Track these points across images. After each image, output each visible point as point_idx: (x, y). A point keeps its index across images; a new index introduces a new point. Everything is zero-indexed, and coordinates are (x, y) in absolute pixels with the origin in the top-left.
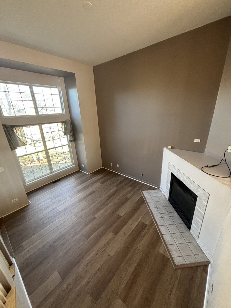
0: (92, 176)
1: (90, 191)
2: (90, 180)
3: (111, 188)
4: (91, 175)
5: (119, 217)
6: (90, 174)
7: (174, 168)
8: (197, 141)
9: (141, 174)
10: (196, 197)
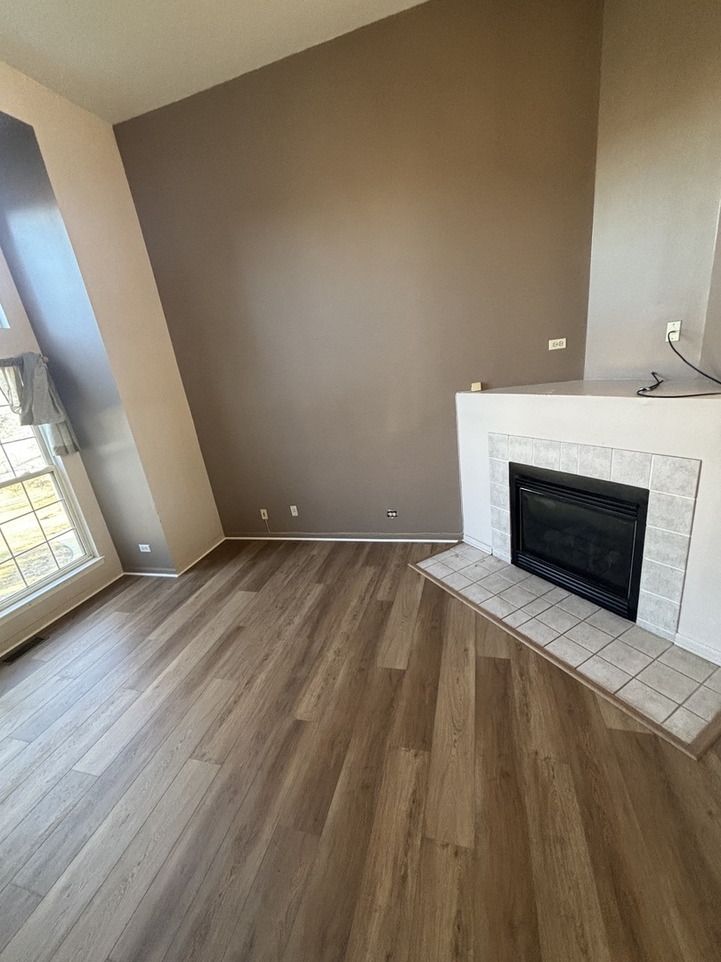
0: (196, 579)
1: (220, 632)
2: (195, 595)
3: (300, 591)
4: (190, 575)
5: (395, 678)
6: (186, 573)
7: (520, 444)
8: (558, 344)
9: (390, 514)
10: (646, 492)
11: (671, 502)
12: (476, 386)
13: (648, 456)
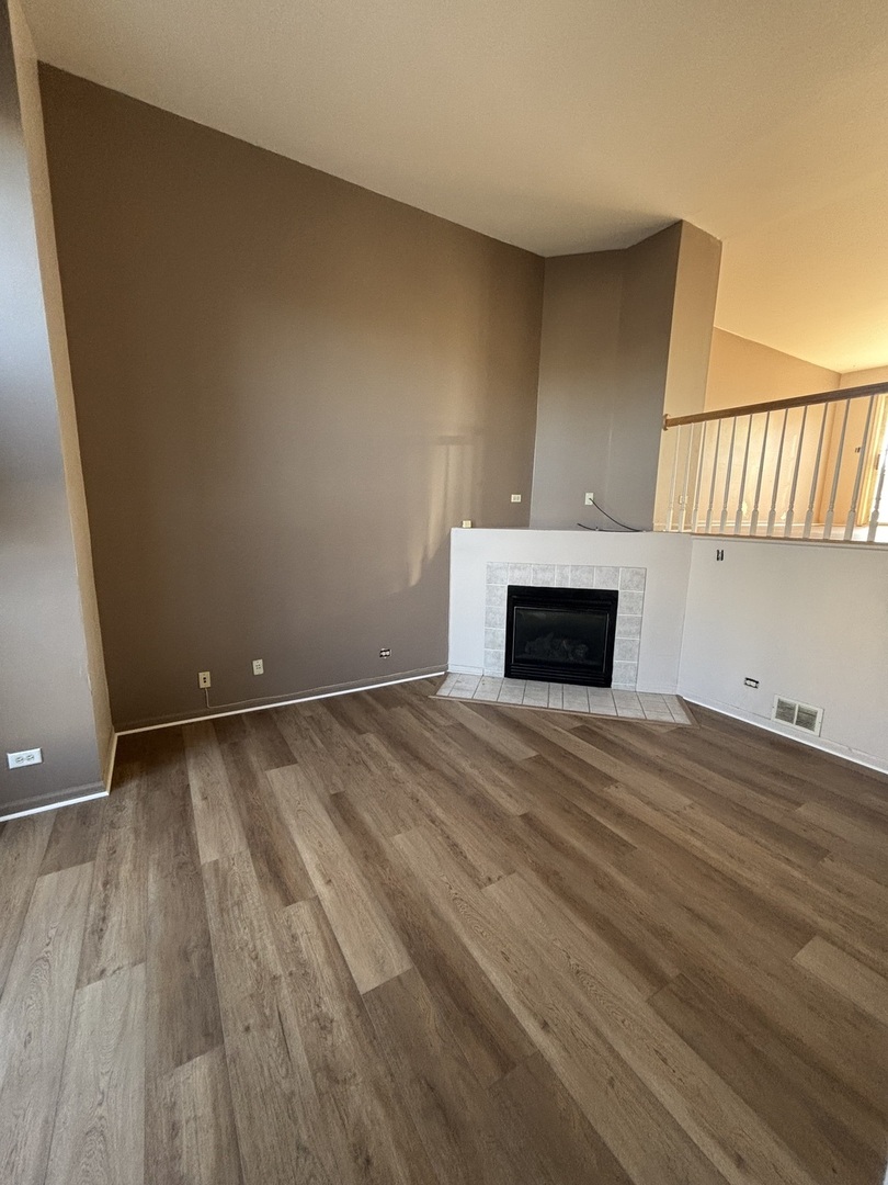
6: (112, 788)
7: (519, 569)
8: (516, 498)
9: (384, 654)
10: (615, 593)
11: (632, 595)
12: (467, 523)
13: (617, 569)
